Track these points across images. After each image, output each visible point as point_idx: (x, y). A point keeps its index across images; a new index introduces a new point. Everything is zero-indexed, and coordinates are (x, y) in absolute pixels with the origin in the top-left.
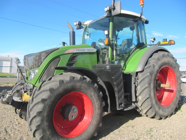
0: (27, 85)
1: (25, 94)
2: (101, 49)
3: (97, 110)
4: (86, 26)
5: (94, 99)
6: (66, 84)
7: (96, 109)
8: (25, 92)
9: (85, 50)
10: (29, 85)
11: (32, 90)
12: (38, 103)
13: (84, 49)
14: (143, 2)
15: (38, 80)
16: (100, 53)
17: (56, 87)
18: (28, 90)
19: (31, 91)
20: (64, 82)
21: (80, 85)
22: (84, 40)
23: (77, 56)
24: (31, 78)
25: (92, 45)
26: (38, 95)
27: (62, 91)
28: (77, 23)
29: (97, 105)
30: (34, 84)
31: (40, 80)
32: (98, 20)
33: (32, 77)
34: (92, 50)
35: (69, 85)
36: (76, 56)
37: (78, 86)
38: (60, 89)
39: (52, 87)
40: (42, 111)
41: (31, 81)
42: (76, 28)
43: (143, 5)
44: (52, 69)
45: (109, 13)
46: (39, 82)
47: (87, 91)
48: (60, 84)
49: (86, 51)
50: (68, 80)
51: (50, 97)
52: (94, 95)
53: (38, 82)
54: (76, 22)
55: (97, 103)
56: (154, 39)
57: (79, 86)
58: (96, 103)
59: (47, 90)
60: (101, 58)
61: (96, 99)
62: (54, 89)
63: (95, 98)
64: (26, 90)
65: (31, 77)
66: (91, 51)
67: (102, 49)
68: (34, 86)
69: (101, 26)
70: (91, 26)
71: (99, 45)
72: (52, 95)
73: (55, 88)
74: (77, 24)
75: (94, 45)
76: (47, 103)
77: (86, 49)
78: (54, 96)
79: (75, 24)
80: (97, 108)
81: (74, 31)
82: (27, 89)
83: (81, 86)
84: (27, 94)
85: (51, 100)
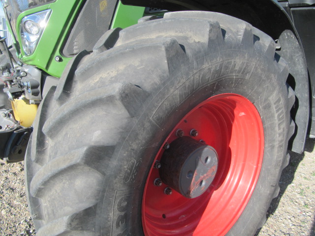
0: (19, 71)
1: (20, 101)
3: (276, 150)
5: (273, 116)
6: (195, 63)
7: (273, 147)
8: (16, 95)
10: (26, 70)
11: (39, 88)
12: (72, 168)
15: (57, 53)
17: (156, 79)
18: (25, 89)
19: (35, 90)
20: (188, 51)
21: (243, 63)
24: (30, 43)
26: (62, 122)
27: (181, 96)
29: (280, 135)
30: (43, 67)
31: (64, 51)
33: (33, 39)
35: (206, 66)
37: (237, 68)
38: (172, 90)
39: (135, 81)
40: (95, 206)
41: (31, 57)
44: (102, 9)
46: (61, 60)
47: (260, 90)
48: (170, 60)
50: (202, 44)
51: (126, 133)
52: (275, 104)
53: (58, 59)
55: (279, 129)
57: (239, 72)
58: (277, 128)
59: (110, 99)
61: (279, 116)
62: (145, 92)
63: (277, 111)
64: (20, 90)
65: (28, 39)
68: (44, 75)
72: (135, 121)
73: (147, 86)
76: (114, 163)
78: (147, 125)
80: (276, 144)
82: (21, 86)
83: (244, 72)
84: (27, 101)
85: (135, 146)
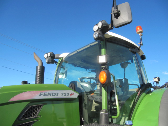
2: (85, 94)
4: (61, 59)
9: (57, 93)
13: (55, 92)
14: (141, 28)
16: (84, 100)
22: (57, 80)
23: (41, 106)
25: (69, 85)
28: (49, 54)
32: (79, 51)
34: (71, 95)
36: (39, 106)
42: (47, 61)
43: (141, 32)
45: (101, 33)
49: (60, 96)
54: (47, 54)
56: (159, 79)
60: (85, 109)
66: (69, 97)
67: (87, 93)
69: (82, 61)
70: (69, 60)
71: (82, 86)
74: (49, 56)
75: (73, 86)
77: (60, 92)
79: (46, 56)
81: (43, 66)
